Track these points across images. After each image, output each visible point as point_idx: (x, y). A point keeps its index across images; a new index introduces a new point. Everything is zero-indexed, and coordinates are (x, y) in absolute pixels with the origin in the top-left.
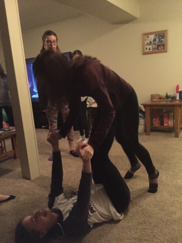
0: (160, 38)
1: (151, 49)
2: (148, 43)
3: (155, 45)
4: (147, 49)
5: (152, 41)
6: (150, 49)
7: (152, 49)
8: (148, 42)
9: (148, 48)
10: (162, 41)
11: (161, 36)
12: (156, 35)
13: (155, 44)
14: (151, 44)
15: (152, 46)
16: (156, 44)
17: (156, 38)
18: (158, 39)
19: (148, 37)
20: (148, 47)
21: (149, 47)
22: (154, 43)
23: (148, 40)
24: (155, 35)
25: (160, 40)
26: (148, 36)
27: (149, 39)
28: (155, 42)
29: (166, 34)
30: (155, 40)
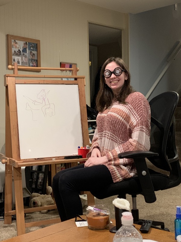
1: (21, 63)
2: (16, 52)
3: (25, 57)
4: (14, 60)
5: (21, 50)
6: (18, 62)
7: (22, 63)
8: (17, 50)
9: (16, 61)
10: (34, 54)
11: (32, 47)
14: (20, 54)
15: (22, 59)
16: (26, 56)
17: (27, 47)
18: (29, 50)
19: (16, 43)
20: (16, 58)
21: (18, 59)
22: (24, 54)
23: (16, 47)
24: (25, 42)
25: (31, 52)
26: (15, 41)
27: (18, 46)
29: (38, 45)
30: (24, 50)
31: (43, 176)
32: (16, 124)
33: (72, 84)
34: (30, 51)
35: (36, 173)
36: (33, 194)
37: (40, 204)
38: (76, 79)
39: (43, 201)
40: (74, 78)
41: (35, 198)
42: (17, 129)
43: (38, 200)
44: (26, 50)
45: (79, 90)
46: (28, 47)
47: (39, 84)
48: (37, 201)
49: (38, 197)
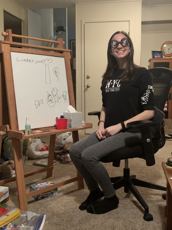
32: (14, 95)
33: (60, 57)
42: (14, 100)
45: (66, 63)
47: (32, 54)
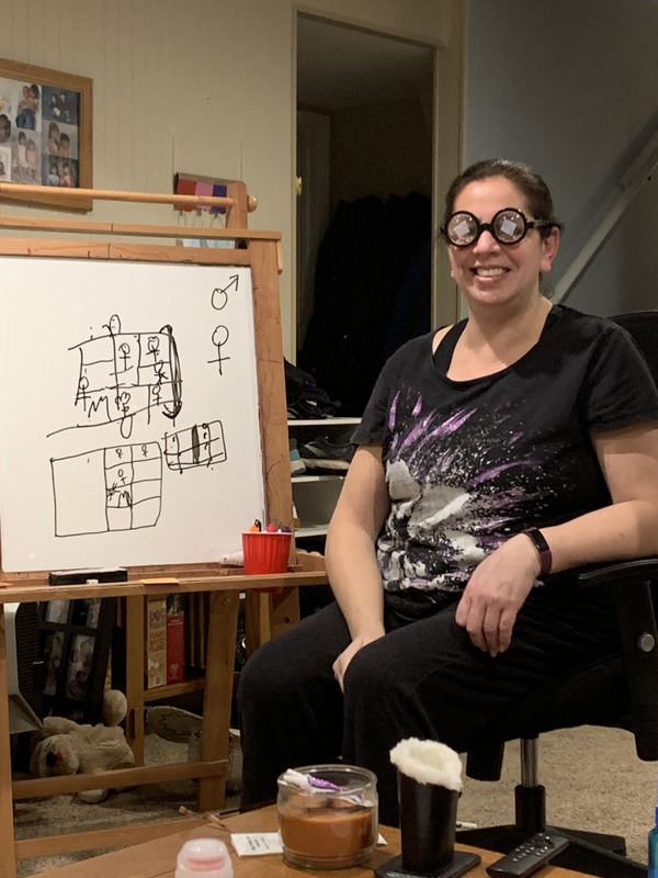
0: (55, 117)
1: (8, 171)
3: (28, 149)
7: (15, 171)
10: (64, 137)
11: (58, 105)
12: (34, 88)
13: (30, 145)
14: (9, 135)
15: (14, 155)
16: (31, 142)
17: (35, 106)
18: (44, 117)
22: (22, 135)
24: (29, 85)
25: (53, 127)
28: (28, 132)
29: (84, 100)
30: (26, 118)
31: (90, 648)
33: (226, 266)
34: (48, 123)
35: (61, 635)
36: (45, 719)
37: (74, 763)
38: (242, 244)
39: (88, 750)
40: (237, 239)
41: (54, 738)
43: (69, 749)
44: (33, 120)
45: (254, 289)
46: (40, 106)
48: (62, 751)
49: (66, 732)
